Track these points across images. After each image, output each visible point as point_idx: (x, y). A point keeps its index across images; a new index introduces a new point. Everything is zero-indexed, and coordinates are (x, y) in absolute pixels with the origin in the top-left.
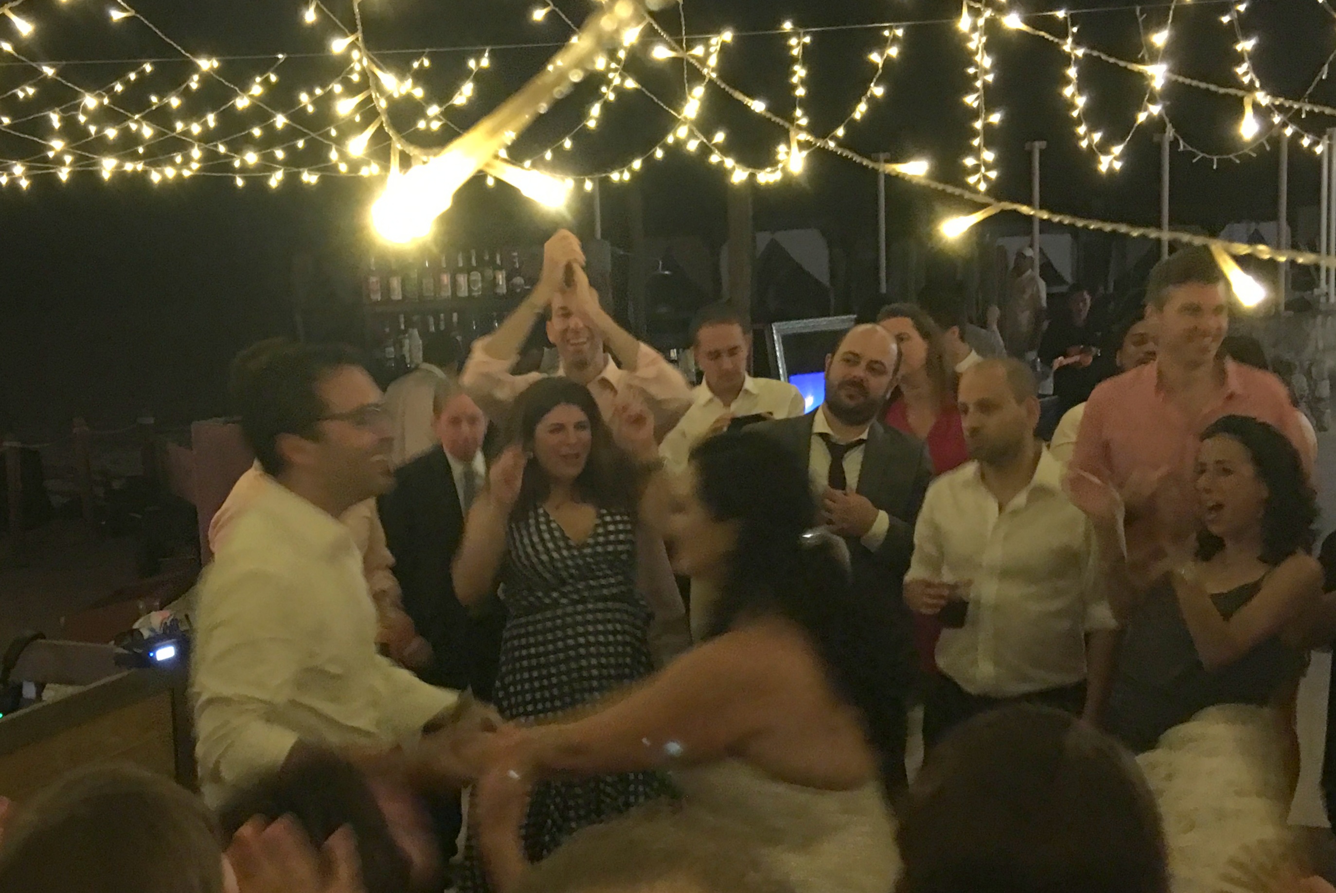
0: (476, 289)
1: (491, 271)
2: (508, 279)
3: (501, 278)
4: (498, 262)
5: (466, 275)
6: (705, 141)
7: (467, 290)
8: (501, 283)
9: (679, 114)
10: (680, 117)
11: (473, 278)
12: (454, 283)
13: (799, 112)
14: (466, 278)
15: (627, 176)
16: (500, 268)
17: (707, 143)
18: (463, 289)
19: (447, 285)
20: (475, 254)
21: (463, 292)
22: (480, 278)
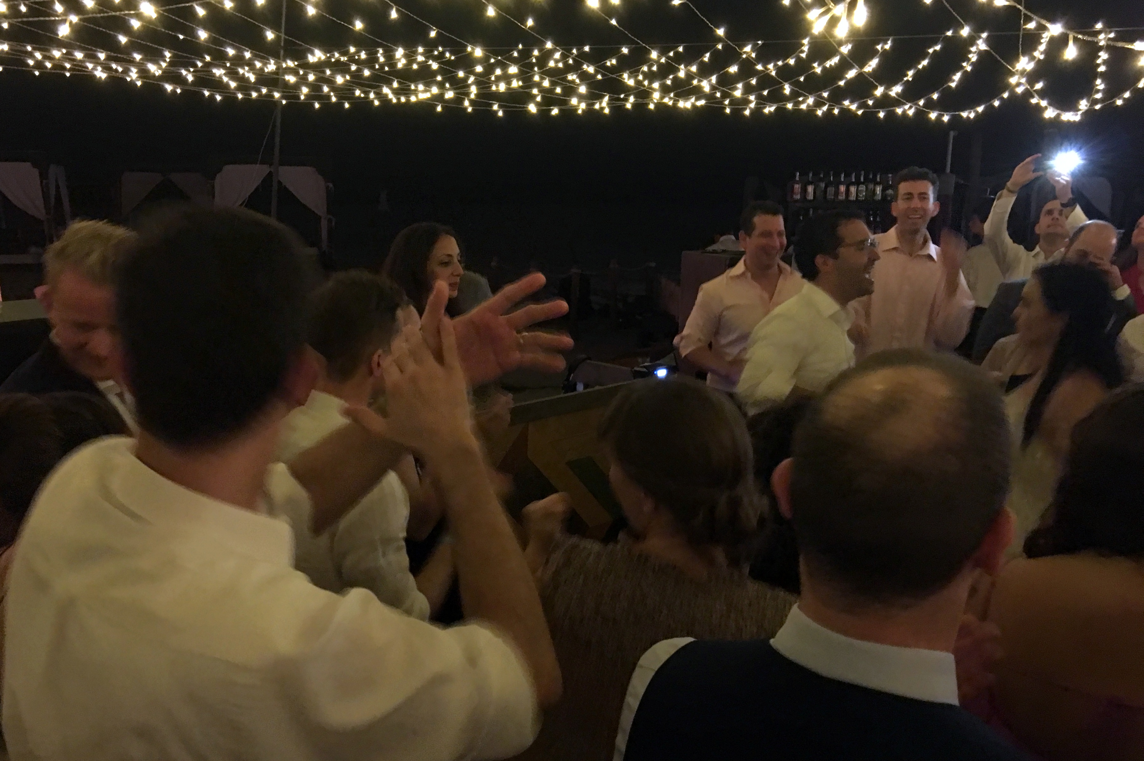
0: (861, 196)
1: (873, 185)
2: (883, 190)
3: (879, 190)
4: (878, 180)
5: (856, 187)
6: (1029, 87)
7: (855, 195)
8: (878, 193)
9: (1014, 68)
10: (1013, 70)
11: (860, 189)
12: (848, 191)
13: (1098, 81)
14: (856, 189)
15: (972, 115)
16: (879, 183)
17: (1030, 89)
18: (853, 195)
19: (842, 193)
20: (863, 174)
21: (853, 197)
22: (865, 190)
